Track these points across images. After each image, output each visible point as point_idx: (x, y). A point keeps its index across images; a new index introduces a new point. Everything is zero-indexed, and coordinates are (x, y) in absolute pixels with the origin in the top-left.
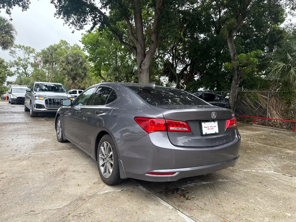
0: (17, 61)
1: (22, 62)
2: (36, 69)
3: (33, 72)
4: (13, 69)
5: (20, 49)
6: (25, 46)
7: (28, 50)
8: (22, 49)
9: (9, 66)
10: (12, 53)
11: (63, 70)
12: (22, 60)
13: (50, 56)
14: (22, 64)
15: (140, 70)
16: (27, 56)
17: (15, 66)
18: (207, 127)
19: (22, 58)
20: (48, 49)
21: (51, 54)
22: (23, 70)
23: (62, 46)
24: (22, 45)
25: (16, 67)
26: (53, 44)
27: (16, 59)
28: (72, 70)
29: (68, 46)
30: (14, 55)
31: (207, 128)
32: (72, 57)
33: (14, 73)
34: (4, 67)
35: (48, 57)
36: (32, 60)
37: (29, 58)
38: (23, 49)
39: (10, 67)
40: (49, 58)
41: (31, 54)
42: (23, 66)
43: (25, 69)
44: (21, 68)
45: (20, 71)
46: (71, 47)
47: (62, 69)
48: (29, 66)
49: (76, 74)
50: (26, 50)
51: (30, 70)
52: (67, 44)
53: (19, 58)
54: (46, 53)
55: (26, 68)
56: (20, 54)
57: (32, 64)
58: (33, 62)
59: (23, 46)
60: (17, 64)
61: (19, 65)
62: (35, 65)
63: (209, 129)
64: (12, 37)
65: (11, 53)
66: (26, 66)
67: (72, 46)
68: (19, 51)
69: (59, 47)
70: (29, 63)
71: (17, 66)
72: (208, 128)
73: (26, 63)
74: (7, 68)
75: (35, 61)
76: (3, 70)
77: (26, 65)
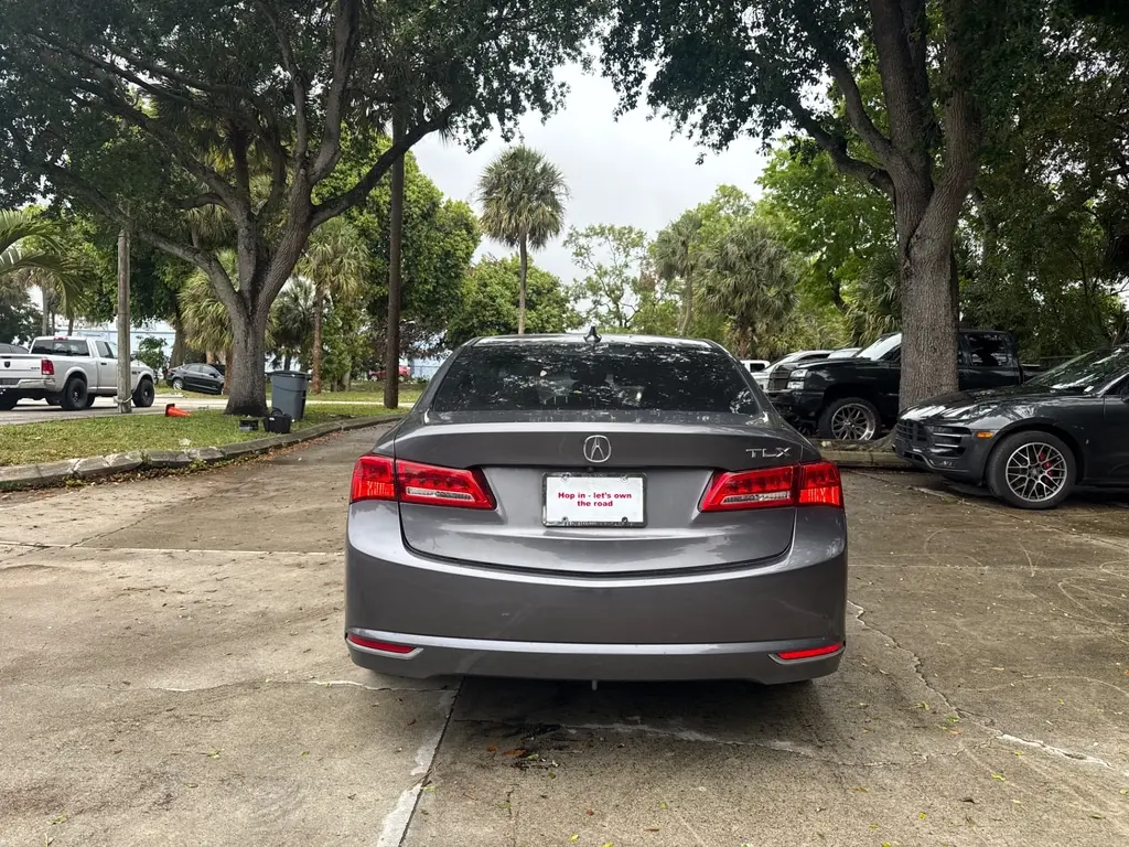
0: (595, 278)
1: (606, 280)
2: (645, 299)
3: (637, 309)
4: (582, 306)
5: (603, 239)
6: (617, 227)
7: (626, 239)
8: (607, 238)
9: (572, 295)
10: (581, 255)
11: (708, 293)
12: (606, 273)
13: (680, 248)
14: (608, 285)
15: (908, 264)
16: (621, 260)
17: (589, 293)
18: (572, 496)
19: (608, 266)
20: (676, 227)
21: (684, 243)
22: (612, 306)
23: (720, 208)
24: (609, 226)
25: (592, 298)
26: (693, 207)
27: (591, 273)
28: (737, 291)
29: (742, 203)
30: (586, 261)
31: (576, 499)
32: (740, 243)
33: (585, 316)
34: (557, 302)
35: (674, 253)
36: (634, 272)
37: (627, 266)
38: (611, 237)
39: (575, 300)
40: (678, 257)
41: (633, 252)
42: (610, 293)
43: (616, 301)
44: (605, 299)
45: (603, 310)
46: (754, 204)
47: (703, 289)
48: (628, 289)
49: (749, 305)
50: (618, 239)
51: (630, 303)
52: (739, 196)
53: (600, 267)
54: (670, 241)
55: (619, 298)
56: (604, 253)
57: (634, 282)
58: (638, 276)
59: (611, 229)
60: (594, 288)
61: (600, 289)
62: (643, 287)
63: (588, 504)
64: (556, 206)
65: (577, 254)
66: (617, 293)
67: (756, 201)
68: (600, 245)
69: (711, 212)
70: (626, 281)
71: (595, 294)
72: (580, 500)
73: (619, 284)
74: (567, 305)
75: (642, 273)
76: (555, 312)
77: (618, 289)
